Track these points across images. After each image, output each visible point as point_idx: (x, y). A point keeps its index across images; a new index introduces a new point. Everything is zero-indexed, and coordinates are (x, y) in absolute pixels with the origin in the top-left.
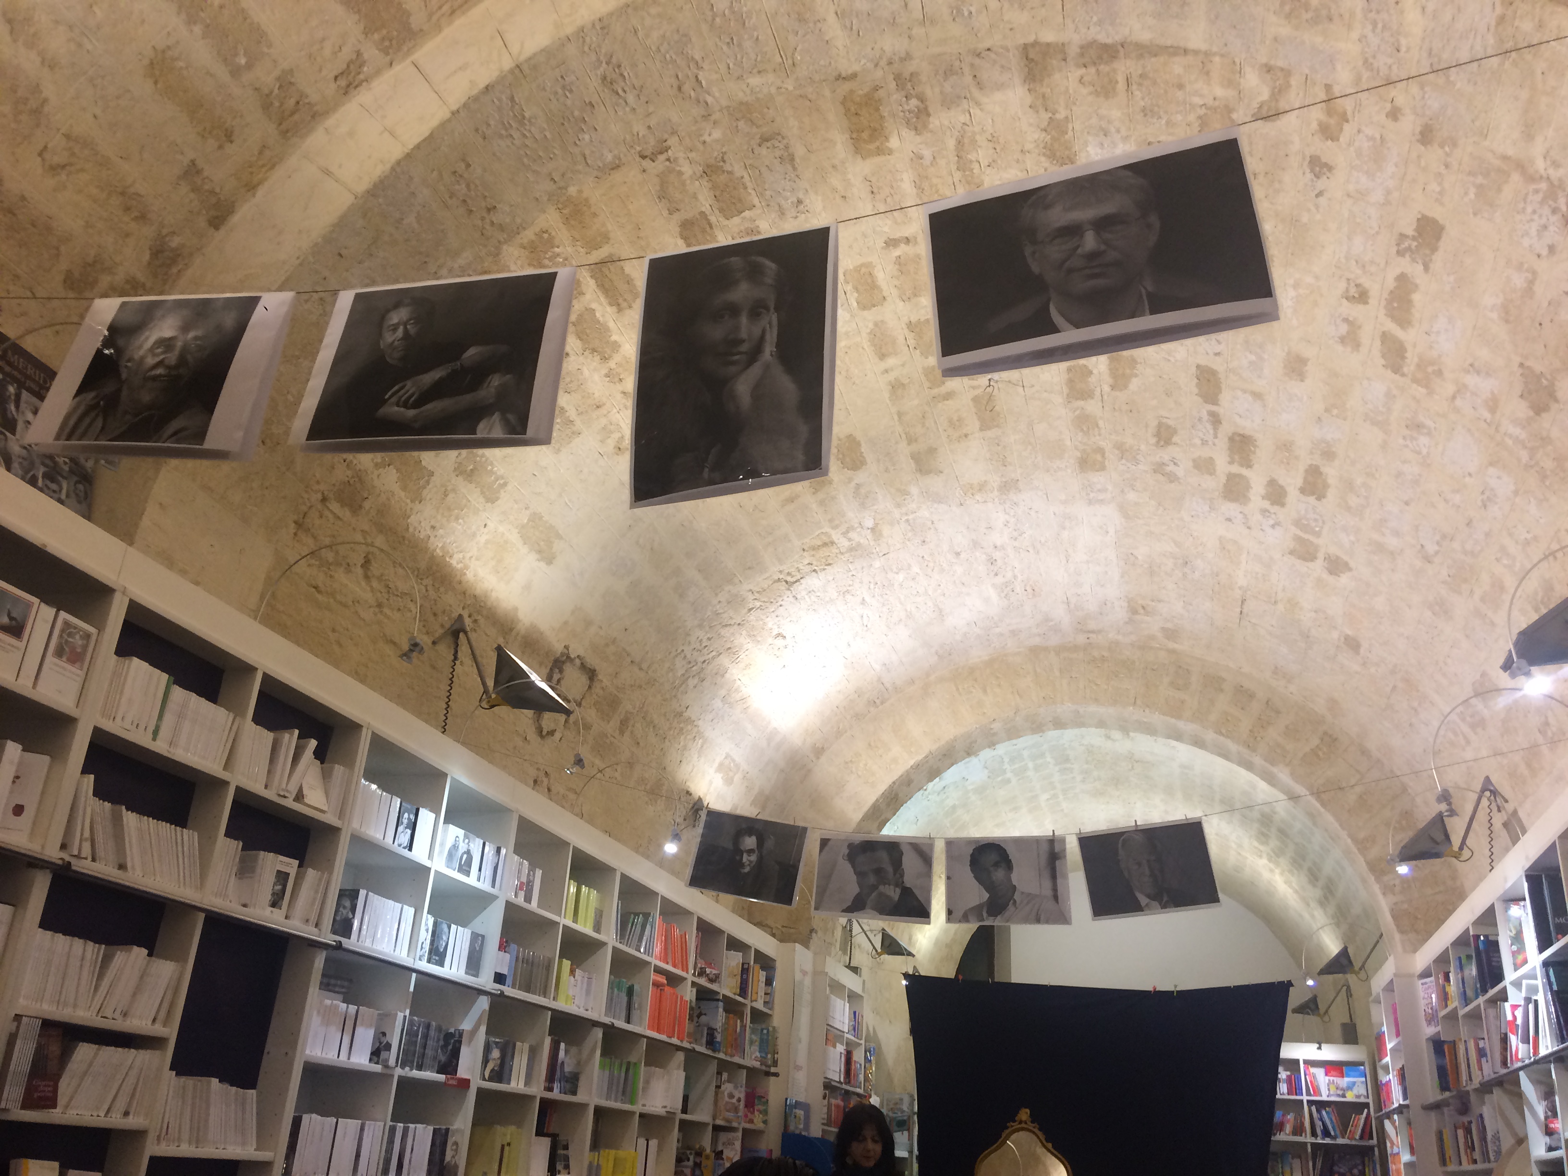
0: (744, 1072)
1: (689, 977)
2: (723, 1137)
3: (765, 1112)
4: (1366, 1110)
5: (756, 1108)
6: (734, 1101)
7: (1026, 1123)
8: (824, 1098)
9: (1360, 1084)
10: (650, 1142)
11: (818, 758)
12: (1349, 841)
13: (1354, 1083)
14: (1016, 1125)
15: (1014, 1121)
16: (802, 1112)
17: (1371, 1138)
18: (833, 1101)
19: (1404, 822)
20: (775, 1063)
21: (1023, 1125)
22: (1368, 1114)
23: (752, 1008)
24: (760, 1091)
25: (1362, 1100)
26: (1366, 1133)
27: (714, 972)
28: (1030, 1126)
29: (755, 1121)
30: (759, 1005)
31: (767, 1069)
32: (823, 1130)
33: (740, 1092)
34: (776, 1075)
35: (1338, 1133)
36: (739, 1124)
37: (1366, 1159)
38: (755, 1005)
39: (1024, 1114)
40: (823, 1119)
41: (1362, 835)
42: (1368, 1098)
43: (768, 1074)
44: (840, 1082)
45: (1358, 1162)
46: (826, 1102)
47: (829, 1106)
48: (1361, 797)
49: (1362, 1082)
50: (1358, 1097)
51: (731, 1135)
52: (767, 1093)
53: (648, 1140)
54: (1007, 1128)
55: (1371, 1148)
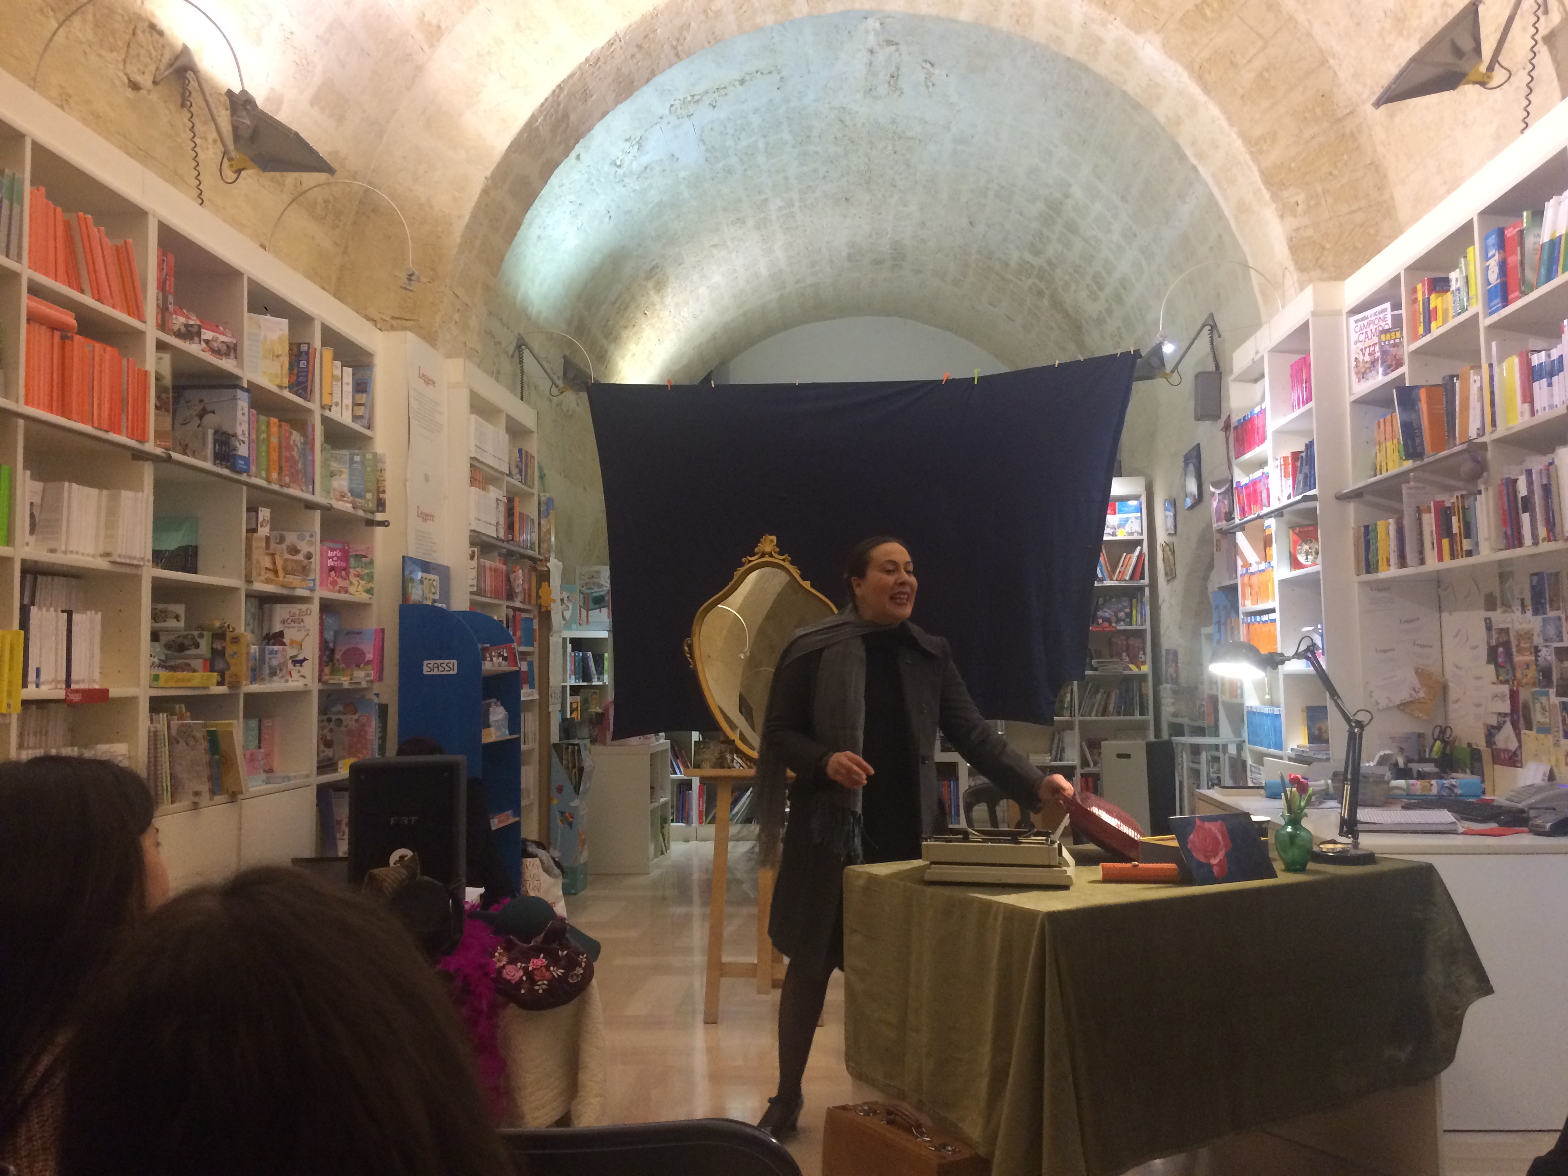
0: (318, 514)
1: (152, 333)
2: (281, 612)
3: (370, 578)
4: (1139, 548)
5: (351, 571)
6: (300, 557)
7: (771, 555)
8: (472, 558)
9: (1134, 520)
10: (76, 617)
11: (432, 46)
12: (1239, 143)
13: (1127, 520)
14: (755, 560)
15: (752, 555)
16: (436, 577)
17: (1142, 577)
18: (488, 563)
19: (1318, 110)
20: (381, 505)
21: (767, 559)
22: (1141, 550)
23: (325, 420)
24: (358, 548)
25: (1136, 537)
26: (1138, 572)
27: (222, 338)
28: (778, 559)
29: (352, 589)
30: (344, 416)
31: (369, 516)
32: (473, 603)
33: (311, 543)
34: (384, 524)
35: (1106, 574)
36: (312, 590)
37: (1134, 601)
38: (334, 414)
39: (769, 543)
40: (472, 586)
41: (1258, 131)
42: (1142, 534)
43: (371, 523)
44: (498, 539)
45: (1125, 604)
46: (474, 563)
47: (481, 569)
48: (1260, 75)
49: (1137, 518)
50: (1132, 534)
51: (296, 608)
52: (370, 549)
53: (70, 614)
54: (742, 565)
55: (1141, 589)
